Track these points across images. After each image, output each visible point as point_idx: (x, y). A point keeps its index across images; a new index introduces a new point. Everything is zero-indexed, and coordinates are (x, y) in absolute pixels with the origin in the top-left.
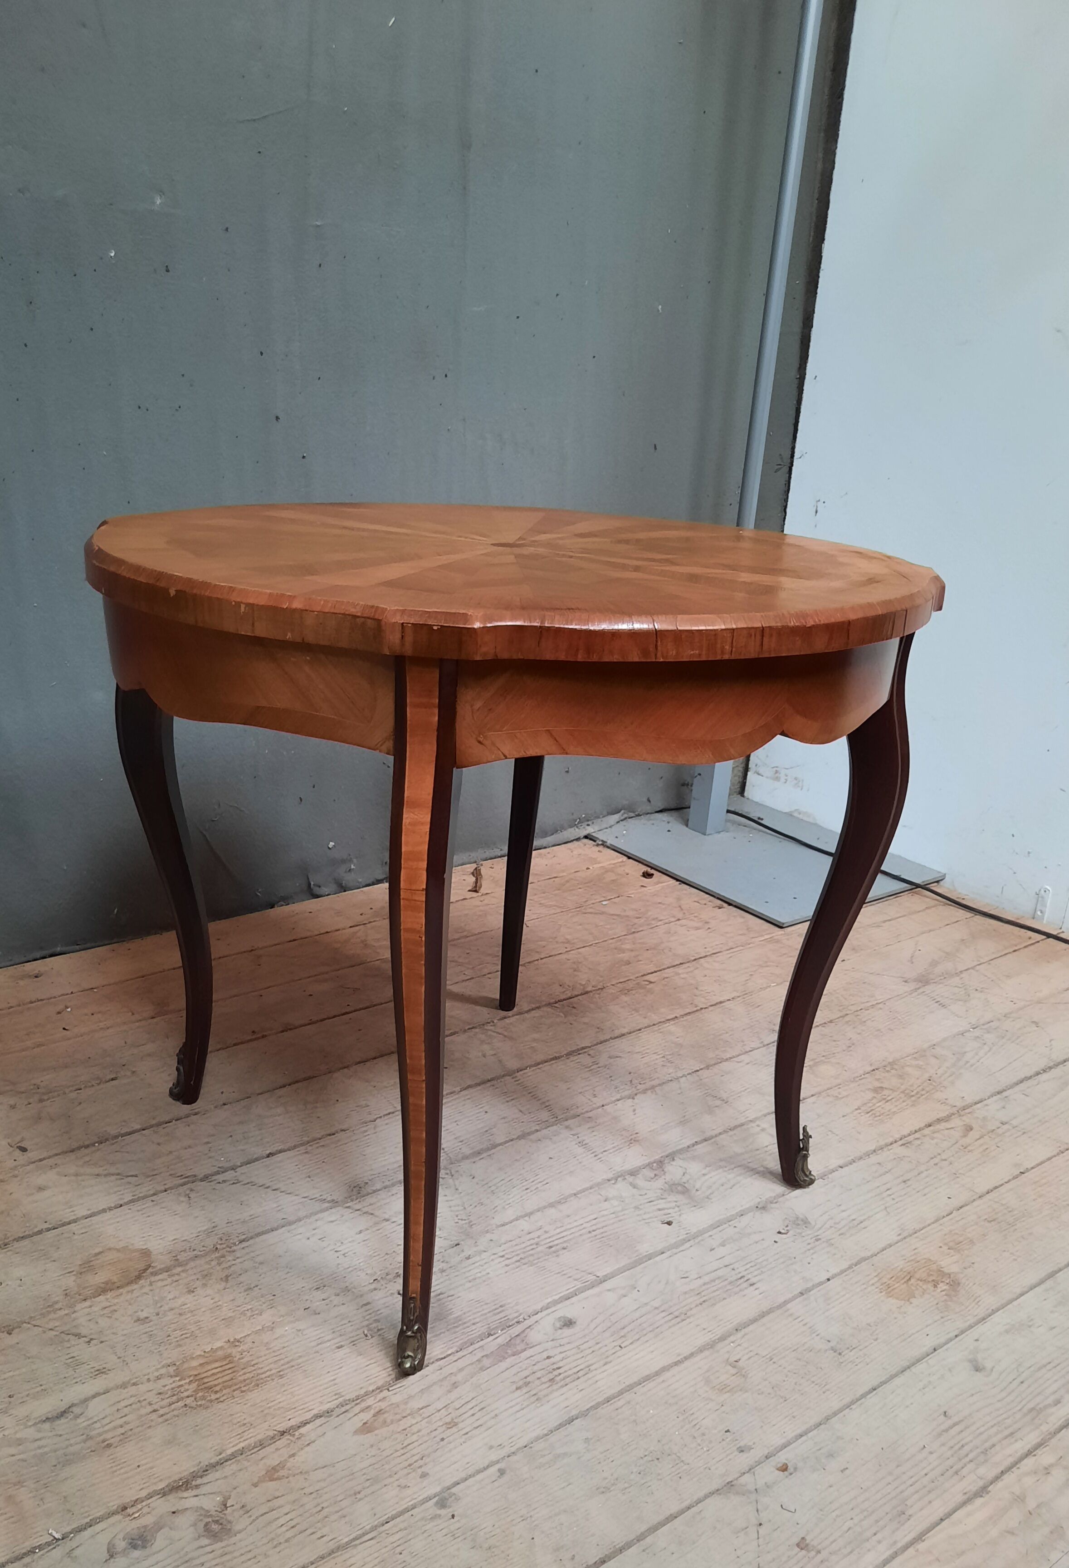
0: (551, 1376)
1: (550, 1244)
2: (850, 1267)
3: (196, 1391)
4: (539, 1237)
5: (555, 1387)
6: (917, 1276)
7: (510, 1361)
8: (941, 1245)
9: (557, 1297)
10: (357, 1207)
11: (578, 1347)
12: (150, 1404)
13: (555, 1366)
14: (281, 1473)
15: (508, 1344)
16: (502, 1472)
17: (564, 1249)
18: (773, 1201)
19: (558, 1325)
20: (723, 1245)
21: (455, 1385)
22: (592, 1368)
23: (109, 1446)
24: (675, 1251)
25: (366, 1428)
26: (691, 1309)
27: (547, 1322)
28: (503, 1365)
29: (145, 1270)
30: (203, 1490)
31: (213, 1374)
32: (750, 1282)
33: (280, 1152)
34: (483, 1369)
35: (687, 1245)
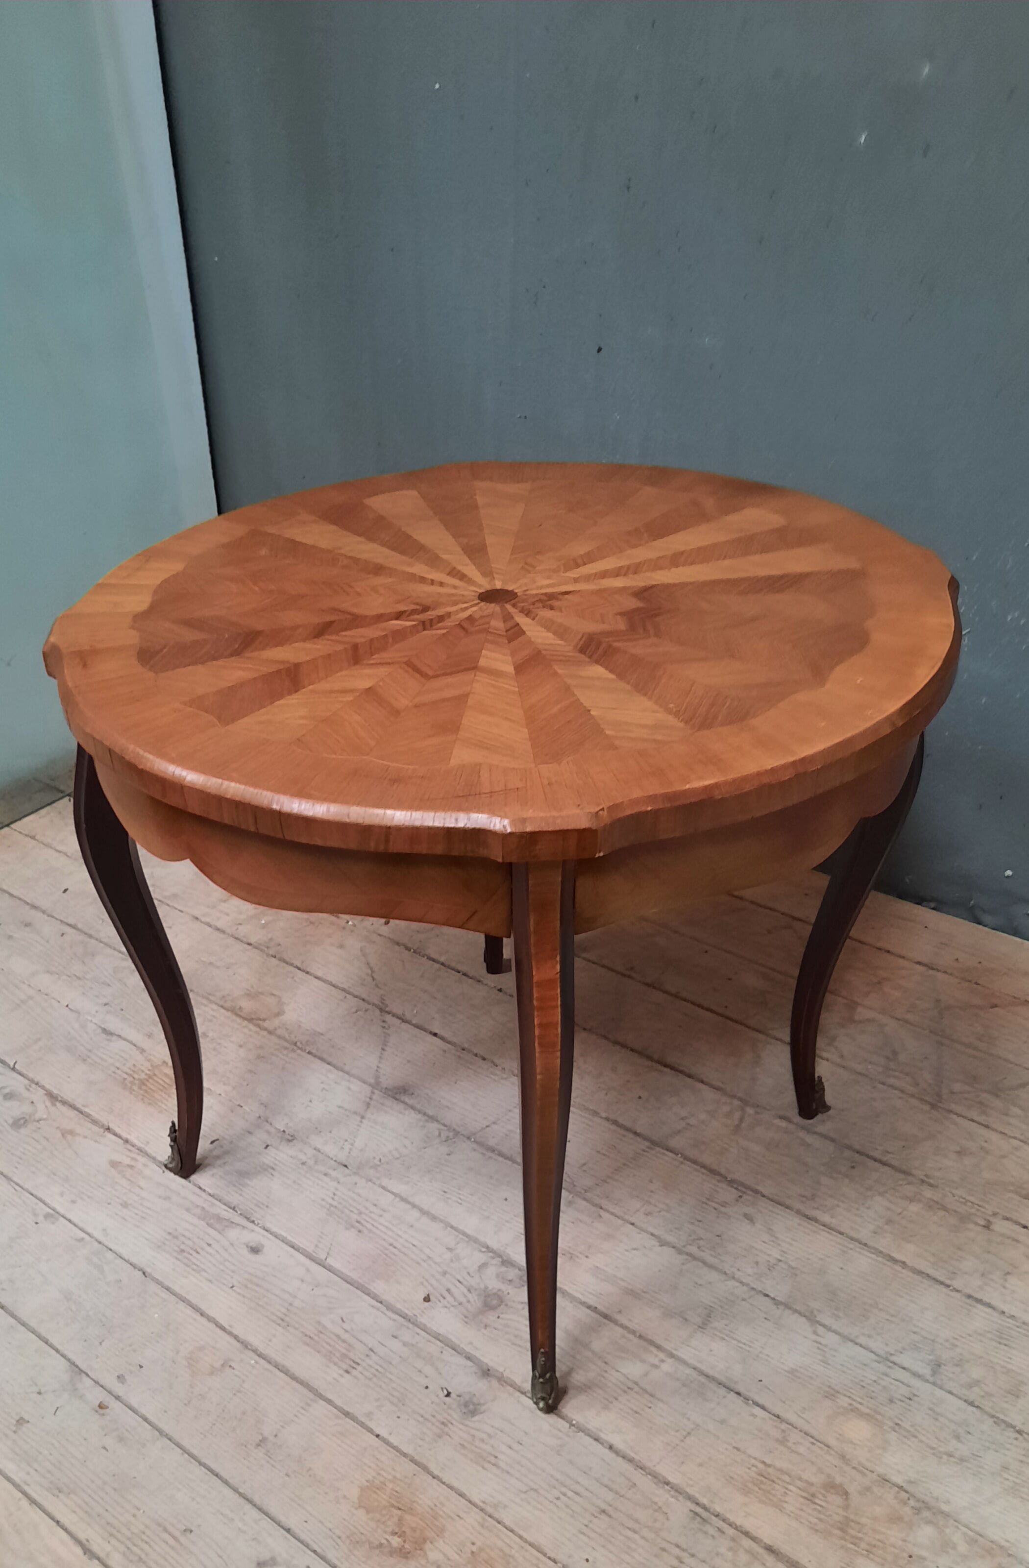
0: (188, 1249)
1: (363, 1222)
2: (405, 1455)
3: (139, 1079)
4: (371, 1212)
5: (175, 1254)
6: (408, 1517)
7: (202, 1223)
8: (478, 1543)
9: (289, 1238)
10: (374, 1097)
11: (226, 1260)
12: (124, 1065)
13: (199, 1250)
14: (69, 1137)
15: (219, 1218)
16: (82, 1240)
17: (360, 1231)
18: (502, 1380)
19: (251, 1244)
20: (405, 1344)
21: (167, 1198)
22: (204, 1274)
23: (84, 1060)
24: (384, 1309)
25: (114, 1164)
26: (296, 1329)
27: (256, 1236)
28: (196, 1221)
29: (260, 1020)
30: (52, 1109)
31: (157, 1082)
32: (350, 1370)
33: (442, 1038)
34: (188, 1210)
35: (396, 1317)
